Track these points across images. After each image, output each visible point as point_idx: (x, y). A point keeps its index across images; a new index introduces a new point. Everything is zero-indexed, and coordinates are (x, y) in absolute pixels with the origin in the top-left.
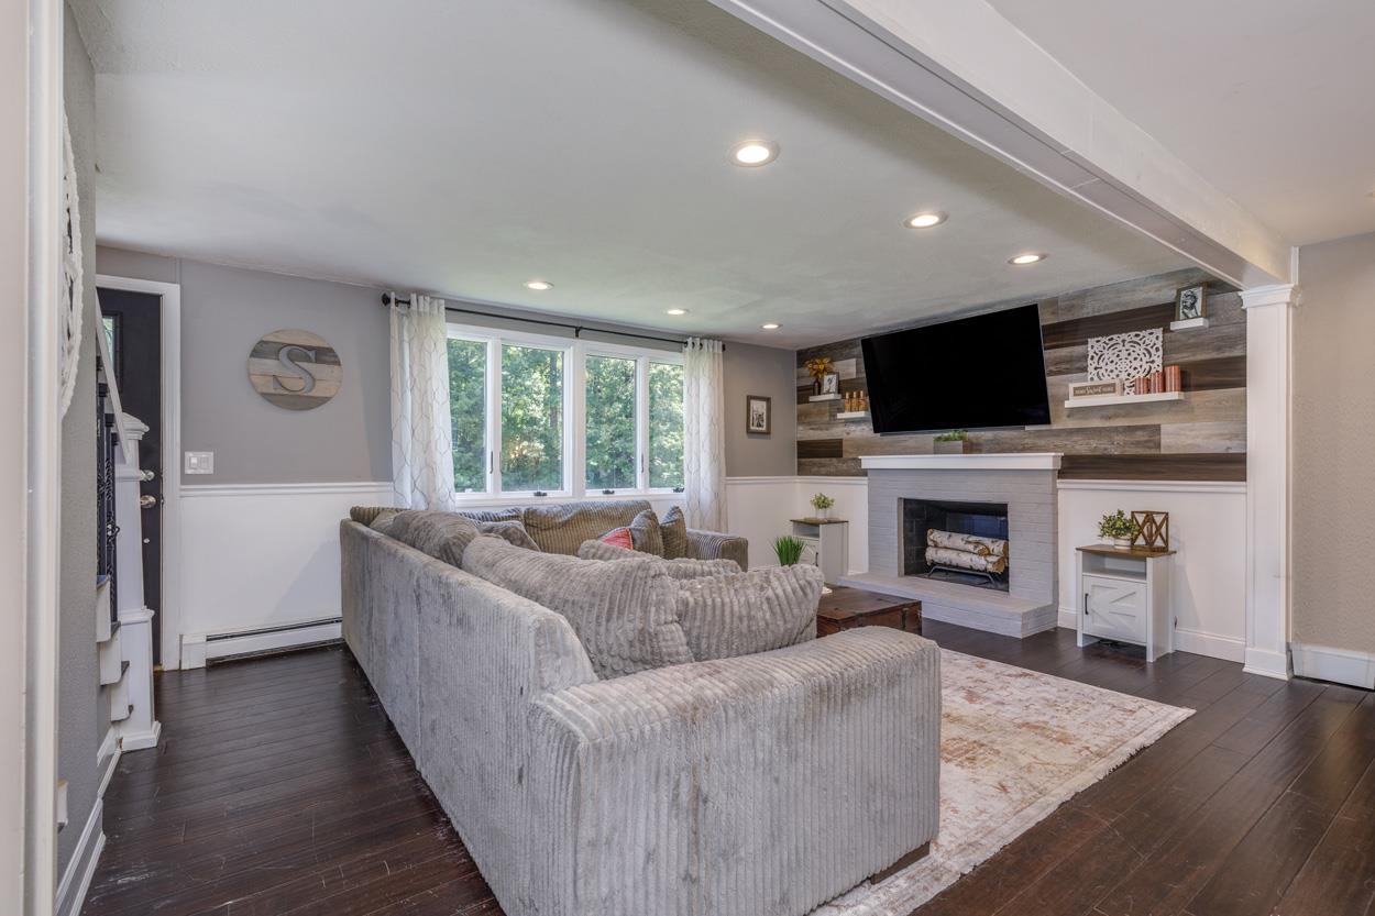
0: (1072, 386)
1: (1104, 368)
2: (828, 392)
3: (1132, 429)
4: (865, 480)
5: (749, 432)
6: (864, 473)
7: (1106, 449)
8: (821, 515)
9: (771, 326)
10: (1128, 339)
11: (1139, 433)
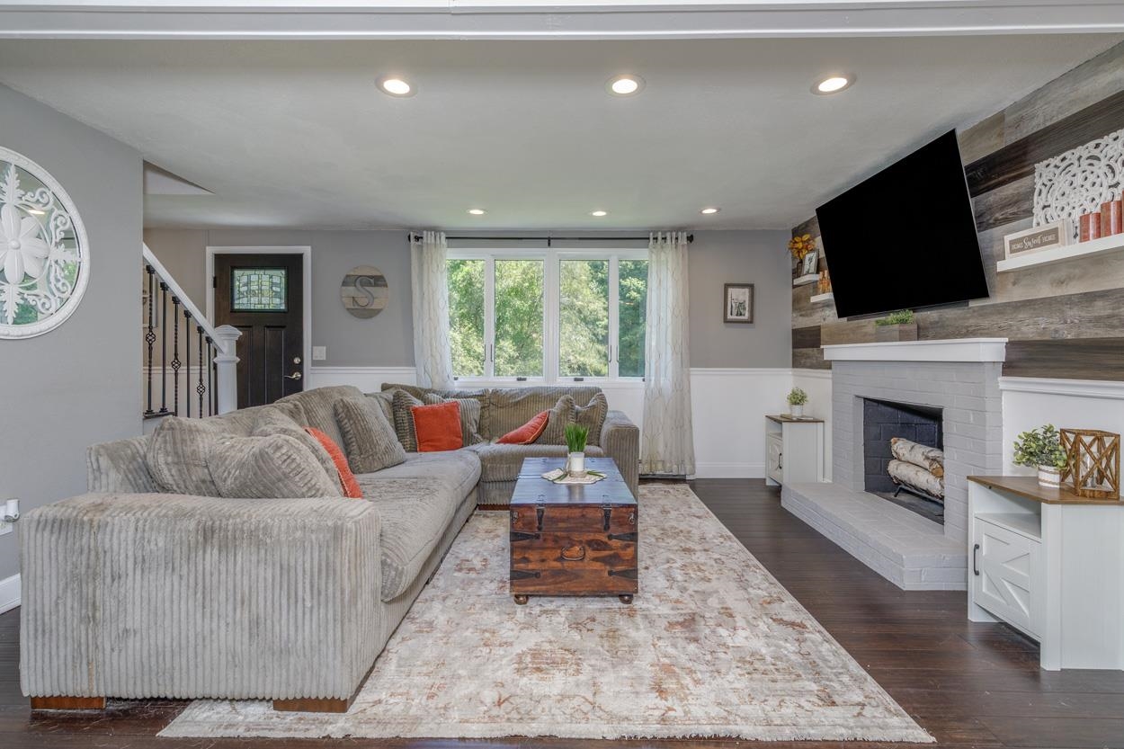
0: (1008, 238)
1: (1053, 205)
2: (808, 273)
3: (1089, 298)
4: (827, 373)
5: (726, 321)
6: (827, 365)
7: (1056, 331)
8: (797, 412)
9: (709, 211)
10: (1085, 155)
11: (1099, 303)
